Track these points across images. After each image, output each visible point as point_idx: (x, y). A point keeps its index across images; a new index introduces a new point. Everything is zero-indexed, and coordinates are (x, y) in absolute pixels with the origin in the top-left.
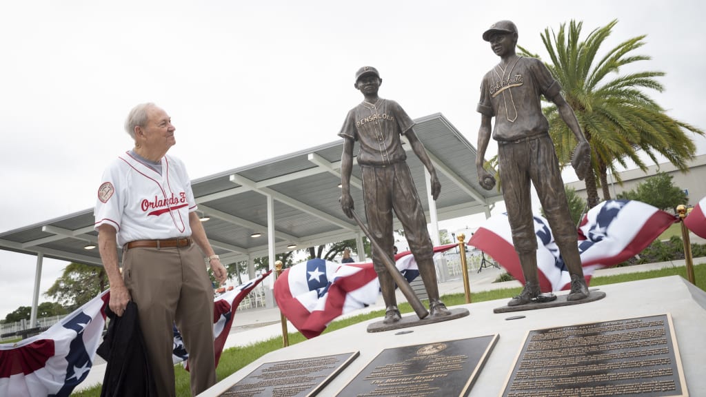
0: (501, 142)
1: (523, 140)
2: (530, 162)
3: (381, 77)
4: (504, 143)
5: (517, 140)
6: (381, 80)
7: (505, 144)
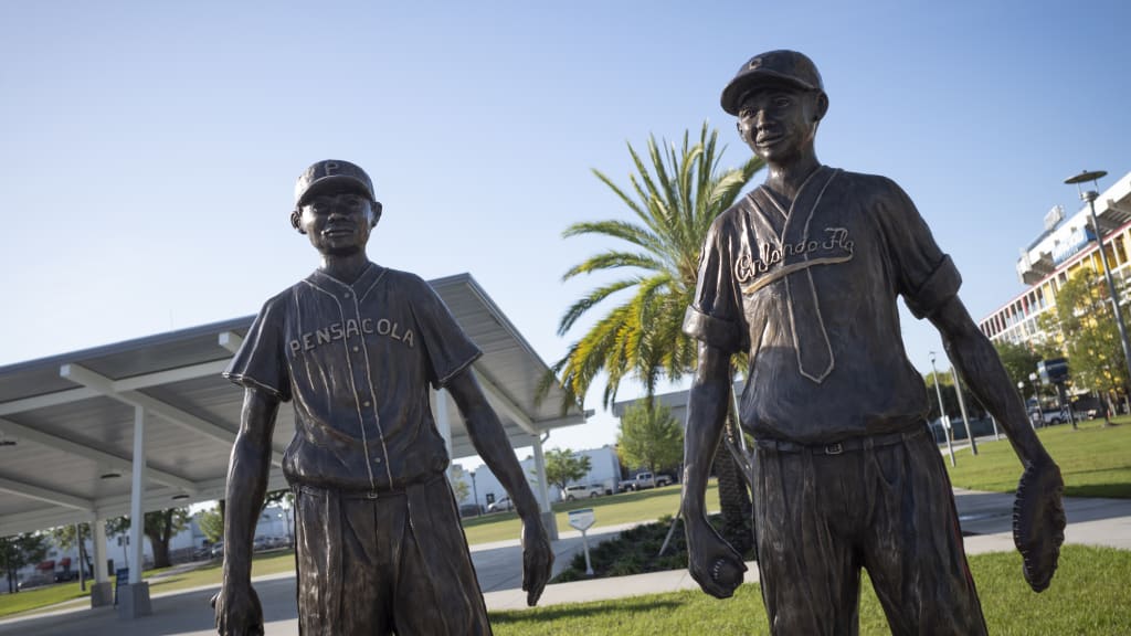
0: (771, 445)
1: (853, 446)
2: (873, 521)
3: (378, 199)
4: (785, 448)
5: (832, 445)
6: (377, 209)
7: (789, 453)
